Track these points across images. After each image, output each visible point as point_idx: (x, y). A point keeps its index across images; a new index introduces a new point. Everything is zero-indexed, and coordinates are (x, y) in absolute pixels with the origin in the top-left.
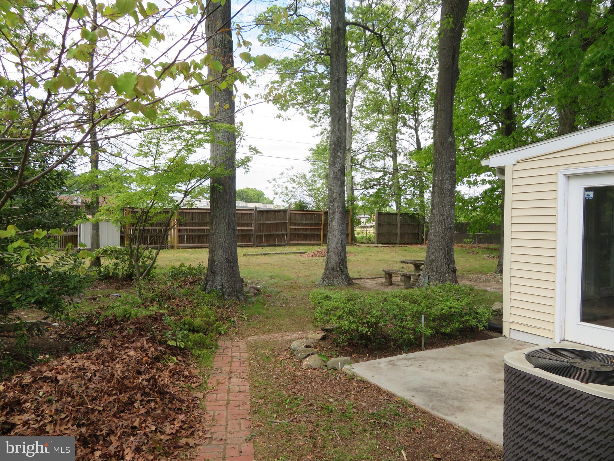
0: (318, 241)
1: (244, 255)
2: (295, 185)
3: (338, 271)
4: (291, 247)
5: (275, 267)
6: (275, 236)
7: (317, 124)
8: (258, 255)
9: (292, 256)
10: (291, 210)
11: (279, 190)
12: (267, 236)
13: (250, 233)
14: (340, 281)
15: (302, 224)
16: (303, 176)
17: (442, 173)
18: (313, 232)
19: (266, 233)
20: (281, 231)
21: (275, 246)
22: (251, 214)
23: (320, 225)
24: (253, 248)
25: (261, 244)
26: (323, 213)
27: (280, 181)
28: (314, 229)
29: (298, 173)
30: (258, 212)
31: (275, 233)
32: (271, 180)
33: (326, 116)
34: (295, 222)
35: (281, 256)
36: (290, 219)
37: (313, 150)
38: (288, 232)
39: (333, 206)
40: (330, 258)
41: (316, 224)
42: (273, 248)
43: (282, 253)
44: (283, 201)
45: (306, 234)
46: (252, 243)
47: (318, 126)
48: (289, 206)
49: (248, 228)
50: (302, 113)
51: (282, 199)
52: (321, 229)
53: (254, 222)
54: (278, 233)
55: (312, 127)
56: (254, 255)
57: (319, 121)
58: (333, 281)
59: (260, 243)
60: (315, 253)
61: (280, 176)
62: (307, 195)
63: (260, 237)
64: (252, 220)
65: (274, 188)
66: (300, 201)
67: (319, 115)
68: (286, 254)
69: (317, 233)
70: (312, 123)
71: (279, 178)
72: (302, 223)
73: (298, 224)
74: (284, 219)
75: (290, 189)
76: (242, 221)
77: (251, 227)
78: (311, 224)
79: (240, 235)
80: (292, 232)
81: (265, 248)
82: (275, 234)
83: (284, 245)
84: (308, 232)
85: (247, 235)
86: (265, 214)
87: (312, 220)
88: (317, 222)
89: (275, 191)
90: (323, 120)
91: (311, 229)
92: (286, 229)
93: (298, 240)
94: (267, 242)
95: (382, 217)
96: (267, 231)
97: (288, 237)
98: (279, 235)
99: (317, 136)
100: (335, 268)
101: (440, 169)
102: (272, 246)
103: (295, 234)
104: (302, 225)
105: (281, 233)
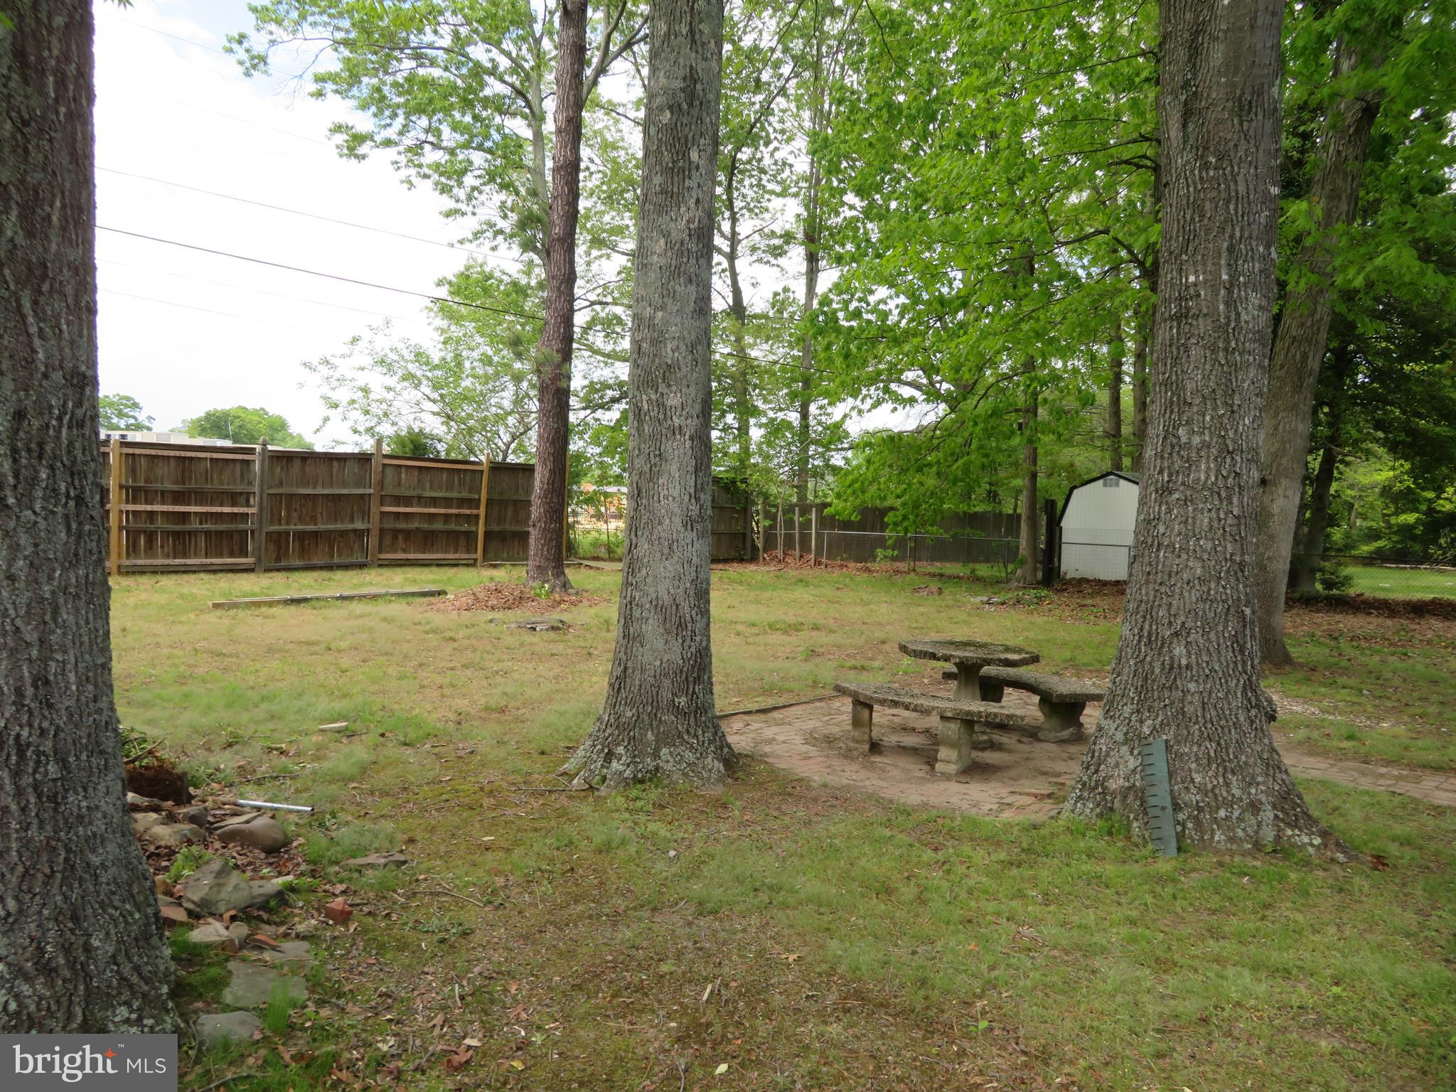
0: (468, 551)
1: (216, 606)
2: (392, 381)
3: (678, 710)
4: (387, 572)
5: (345, 662)
6: (329, 538)
7: (463, 207)
8: (270, 604)
9: (397, 609)
10: (385, 456)
11: (343, 395)
12: (301, 536)
13: (241, 526)
14: (690, 756)
15: (420, 500)
16: (420, 357)
17: (1231, 250)
18: (452, 526)
19: (300, 527)
20: (352, 521)
21: (330, 568)
22: (248, 461)
23: (476, 503)
24: (252, 576)
25: (283, 563)
26: (485, 467)
27: (345, 367)
28: (458, 516)
29: (405, 340)
30: (272, 457)
31: (331, 527)
32: (315, 363)
33: (492, 186)
34: (396, 492)
35: (357, 607)
36: (381, 484)
37: (450, 283)
38: (374, 523)
39: (661, 405)
40: (637, 650)
41: (463, 502)
42: (325, 574)
43: (361, 597)
44: (355, 431)
45: (433, 532)
46: (250, 560)
47: (463, 214)
48: (379, 443)
49: (236, 510)
50: (410, 183)
51: (350, 423)
52: (477, 516)
53: (256, 489)
54: (340, 526)
55: (449, 214)
56: (258, 605)
57: (470, 198)
58: (656, 755)
59: (278, 559)
60: (481, 596)
61: (346, 350)
62: (434, 414)
63: (278, 541)
64: (250, 483)
65: (326, 390)
66: (410, 428)
67: (469, 180)
68: (374, 597)
69: (465, 527)
70: (447, 203)
71: (343, 356)
72: (419, 498)
73: (407, 501)
74: (360, 484)
75: (377, 392)
76: (215, 485)
77: (248, 505)
78: (448, 502)
79: (208, 533)
80: (385, 526)
81: (296, 576)
82: (331, 532)
83: (362, 566)
84: (438, 526)
85: (229, 534)
86: (296, 466)
87: (450, 487)
88: (465, 495)
89: (326, 398)
90: (483, 197)
91: (447, 517)
92: (366, 514)
93: (404, 551)
94: (301, 556)
96: (301, 520)
97: (373, 541)
98: (343, 534)
99: (461, 242)
100: (666, 695)
101: (1222, 230)
102: (321, 568)
103: (396, 533)
104: (420, 504)
105: (350, 527)
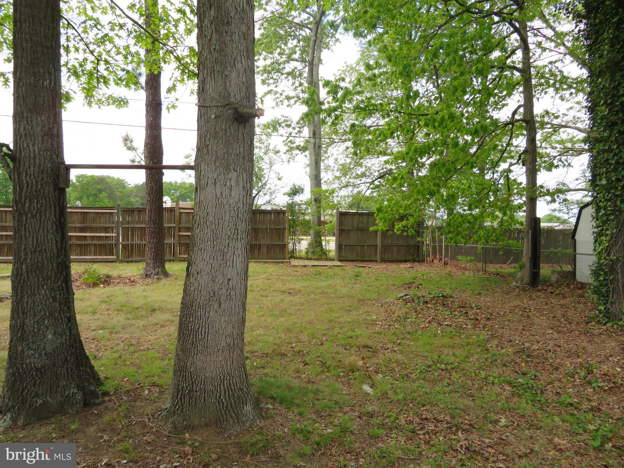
10: (181, 208)
12: (139, 246)
19: (138, 242)
22: (112, 213)
30: (124, 211)
34: (187, 226)
36: (180, 222)
38: (176, 240)
46: (114, 257)
49: (107, 235)
53: (116, 225)
59: (128, 257)
63: (128, 248)
64: (114, 223)
74: (169, 222)
76: (97, 224)
77: (112, 232)
79: (95, 245)
80: (182, 242)
83: (171, 261)
85: (105, 245)
86: (136, 214)
92: (173, 237)
94: (140, 256)
95: (348, 219)
96: (139, 239)
97: (176, 249)
